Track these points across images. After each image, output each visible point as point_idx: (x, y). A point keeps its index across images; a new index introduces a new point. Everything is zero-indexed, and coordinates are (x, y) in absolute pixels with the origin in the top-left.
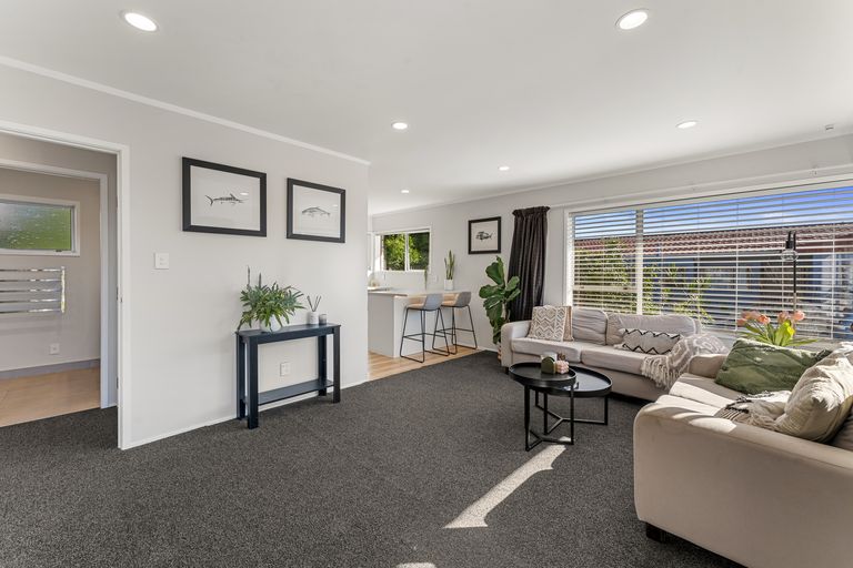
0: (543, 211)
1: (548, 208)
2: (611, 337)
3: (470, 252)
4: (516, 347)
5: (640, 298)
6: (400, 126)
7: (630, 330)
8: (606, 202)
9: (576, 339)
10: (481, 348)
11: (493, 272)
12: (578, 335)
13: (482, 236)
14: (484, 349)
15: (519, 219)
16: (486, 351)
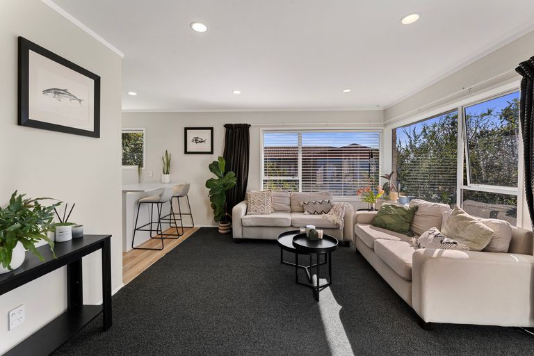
0: (247, 126)
1: (250, 125)
2: (296, 207)
3: (186, 152)
4: (246, 222)
5: (300, 182)
6: (199, 27)
7: (306, 203)
8: (284, 126)
9: (276, 211)
10: (198, 226)
11: (214, 168)
12: (277, 208)
13: (196, 140)
14: (199, 226)
15: (230, 131)
16: (202, 228)
